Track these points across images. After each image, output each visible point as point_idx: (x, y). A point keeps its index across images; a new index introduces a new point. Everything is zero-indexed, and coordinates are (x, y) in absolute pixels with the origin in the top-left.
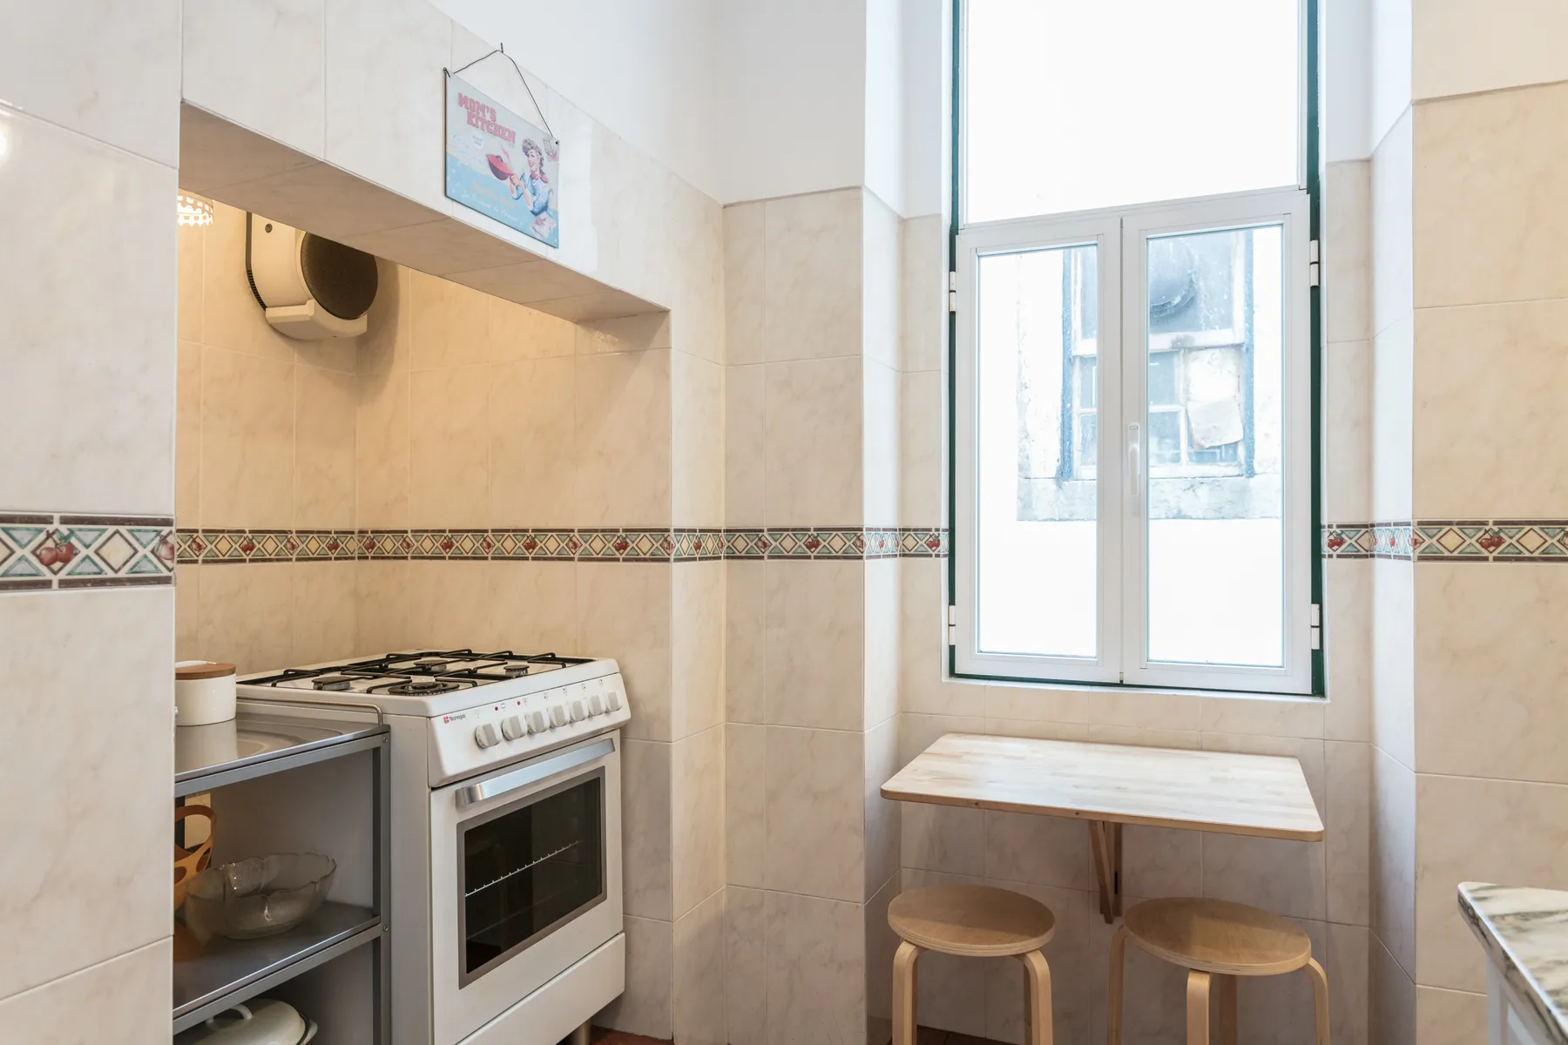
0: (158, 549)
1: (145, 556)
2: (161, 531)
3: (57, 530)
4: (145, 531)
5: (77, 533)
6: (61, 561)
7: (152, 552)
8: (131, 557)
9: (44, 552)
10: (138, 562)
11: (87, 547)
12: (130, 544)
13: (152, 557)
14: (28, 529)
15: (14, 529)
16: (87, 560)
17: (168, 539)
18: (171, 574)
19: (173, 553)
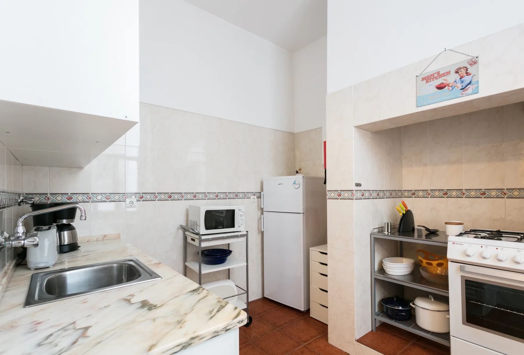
3: (339, 192)
4: (349, 192)
5: (341, 192)
6: (340, 196)
7: (351, 195)
10: (349, 197)
11: (343, 194)
12: (348, 194)
14: (336, 192)
16: (343, 196)
17: (353, 193)
18: (353, 198)
19: (354, 195)
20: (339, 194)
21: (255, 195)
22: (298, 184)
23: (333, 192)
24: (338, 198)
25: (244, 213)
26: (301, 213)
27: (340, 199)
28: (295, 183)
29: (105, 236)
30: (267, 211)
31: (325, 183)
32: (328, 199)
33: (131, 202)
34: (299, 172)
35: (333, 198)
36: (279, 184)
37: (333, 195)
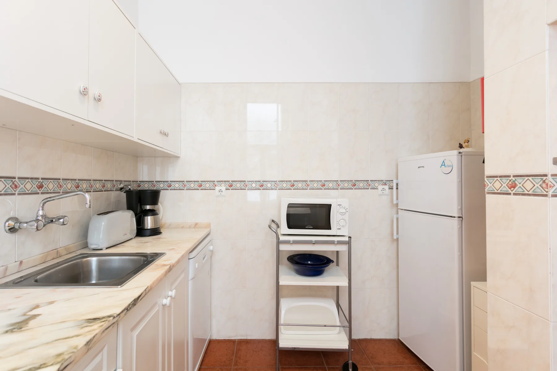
0: (542, 185)
1: (538, 187)
2: (543, 179)
3: (512, 179)
4: (537, 179)
5: (517, 180)
6: (513, 187)
7: (540, 185)
8: (533, 187)
9: (509, 185)
10: (535, 189)
11: (520, 184)
12: (532, 183)
13: (540, 187)
14: (505, 179)
15: (502, 179)
16: (520, 188)
17: (546, 181)
18: (547, 193)
19: (547, 186)
20: (510, 183)
21: (386, 185)
22: (449, 166)
23: (499, 179)
24: (510, 191)
25: (347, 210)
26: (454, 217)
27: (515, 194)
28: (444, 165)
29: (196, 224)
30: (405, 210)
31: (484, 162)
32: (489, 193)
33: (221, 191)
34: (464, 145)
35: (499, 191)
36: (419, 167)
37: (497, 185)
